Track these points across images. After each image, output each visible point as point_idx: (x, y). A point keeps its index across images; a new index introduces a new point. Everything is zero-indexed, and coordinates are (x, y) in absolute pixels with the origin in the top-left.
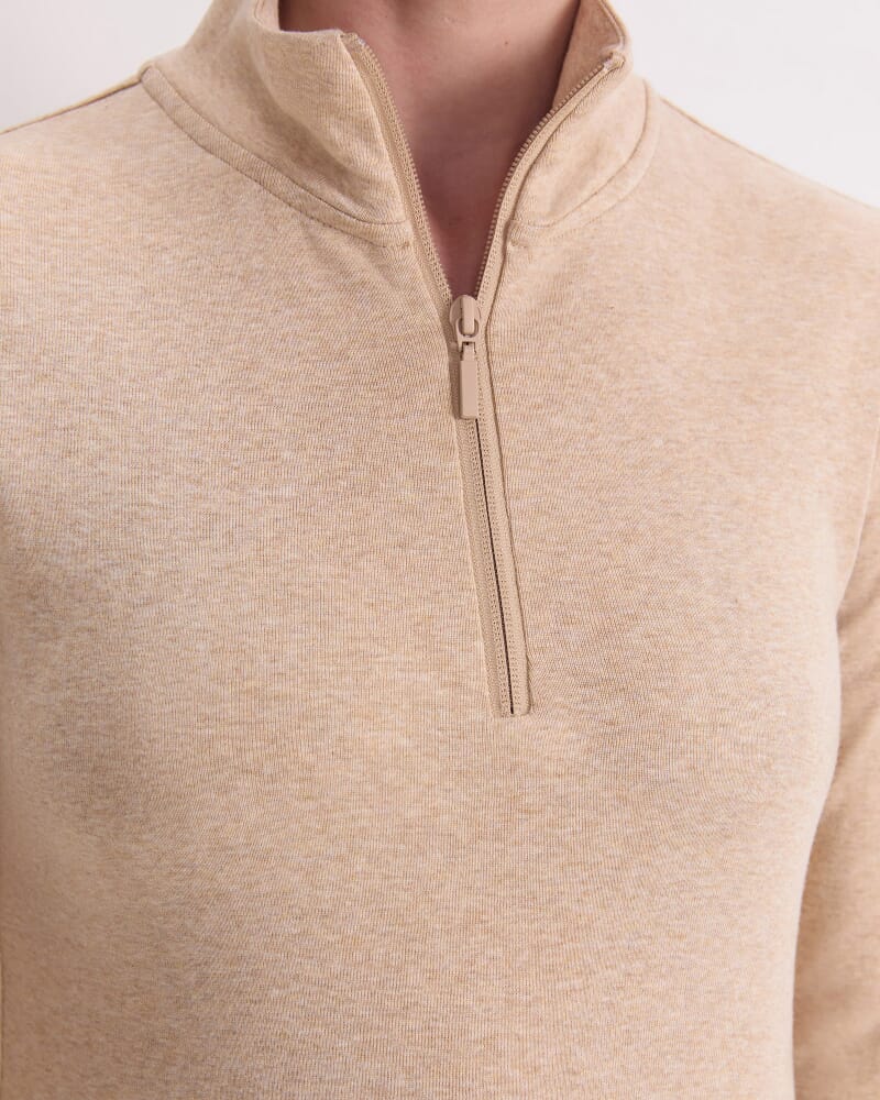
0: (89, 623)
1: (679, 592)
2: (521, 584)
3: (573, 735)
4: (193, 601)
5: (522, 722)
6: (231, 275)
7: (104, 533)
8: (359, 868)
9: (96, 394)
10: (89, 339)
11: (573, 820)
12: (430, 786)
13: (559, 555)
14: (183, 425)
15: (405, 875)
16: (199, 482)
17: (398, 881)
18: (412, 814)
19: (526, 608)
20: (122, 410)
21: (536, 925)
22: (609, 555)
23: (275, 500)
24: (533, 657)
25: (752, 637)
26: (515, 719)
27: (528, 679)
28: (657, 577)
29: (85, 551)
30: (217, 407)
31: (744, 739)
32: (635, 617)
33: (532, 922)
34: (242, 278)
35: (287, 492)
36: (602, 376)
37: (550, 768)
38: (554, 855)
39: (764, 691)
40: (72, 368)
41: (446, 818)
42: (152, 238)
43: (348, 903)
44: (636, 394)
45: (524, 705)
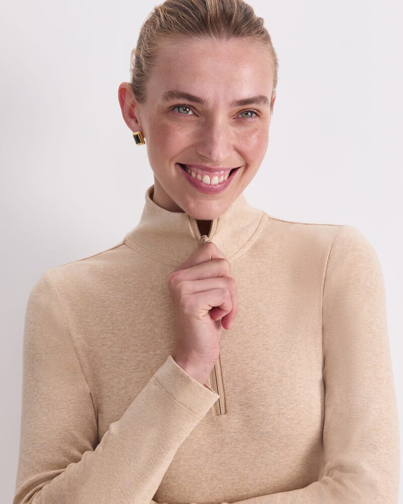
0: (109, 394)
1: (267, 374)
2: (223, 375)
3: (237, 421)
4: (134, 388)
5: (224, 416)
6: (148, 288)
7: (112, 368)
8: (181, 464)
9: (111, 328)
10: (109, 312)
11: (240, 446)
12: (200, 438)
13: (233, 365)
14: (133, 335)
15: (195, 465)
16: (136, 352)
17: (192, 467)
18: (195, 447)
19: (224, 382)
20: (118, 332)
21: (232, 477)
22: (247, 364)
23: (156, 355)
24: (227, 397)
25: (291, 384)
26: (221, 416)
27: (225, 403)
28: (261, 370)
29: (107, 373)
30: (142, 328)
31: (289, 417)
32: (254, 383)
33: (230, 476)
34: (151, 289)
35: (159, 352)
36: (243, 308)
37: (232, 430)
38: (236, 456)
39: (296, 401)
40: (104, 321)
41: (205, 447)
42: (126, 280)
43: (179, 474)
44: (254, 313)
45: (224, 412)
